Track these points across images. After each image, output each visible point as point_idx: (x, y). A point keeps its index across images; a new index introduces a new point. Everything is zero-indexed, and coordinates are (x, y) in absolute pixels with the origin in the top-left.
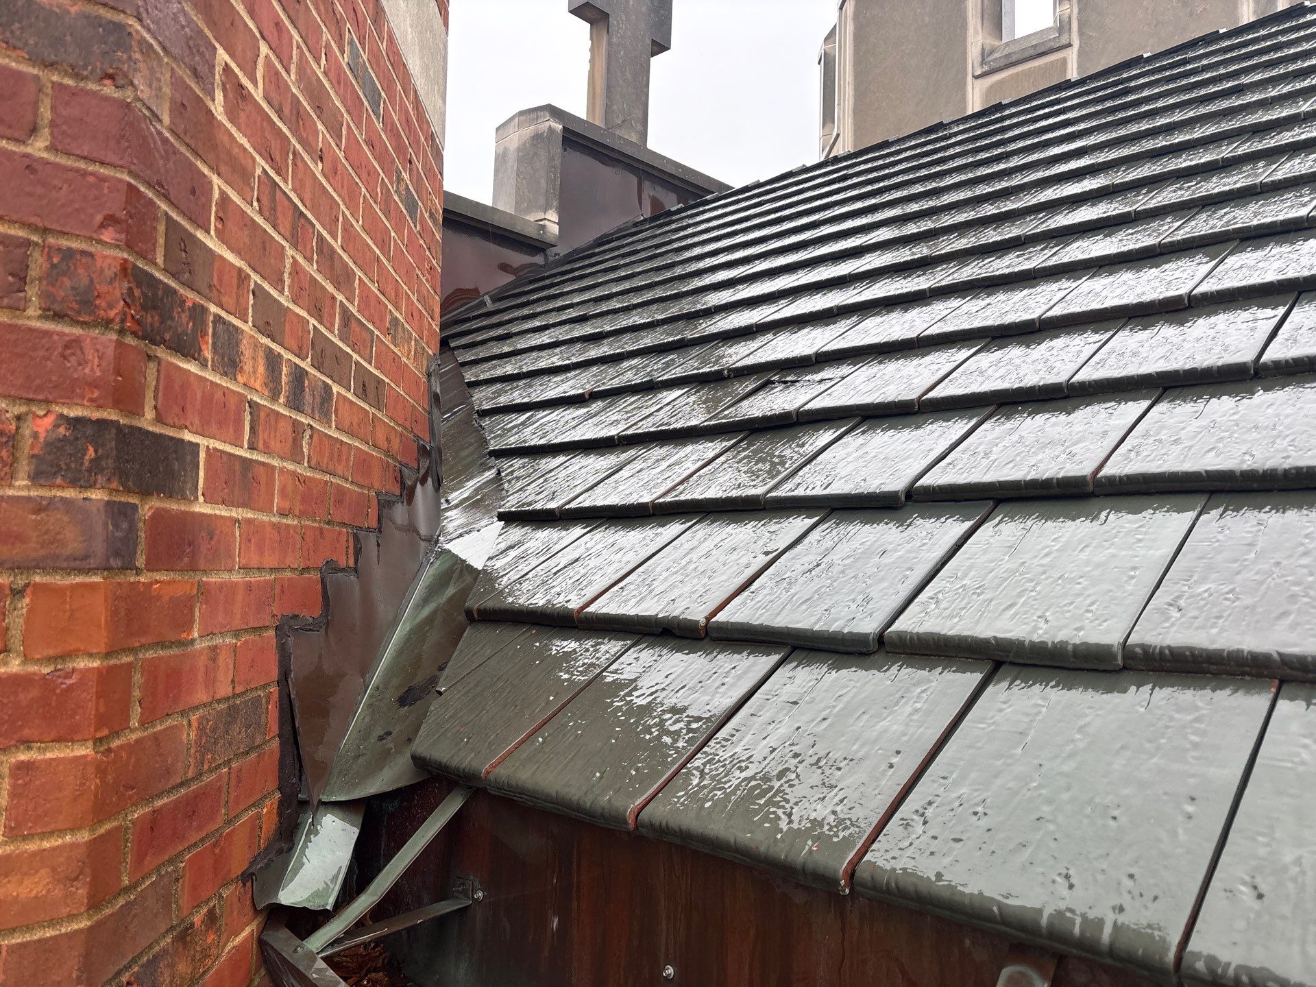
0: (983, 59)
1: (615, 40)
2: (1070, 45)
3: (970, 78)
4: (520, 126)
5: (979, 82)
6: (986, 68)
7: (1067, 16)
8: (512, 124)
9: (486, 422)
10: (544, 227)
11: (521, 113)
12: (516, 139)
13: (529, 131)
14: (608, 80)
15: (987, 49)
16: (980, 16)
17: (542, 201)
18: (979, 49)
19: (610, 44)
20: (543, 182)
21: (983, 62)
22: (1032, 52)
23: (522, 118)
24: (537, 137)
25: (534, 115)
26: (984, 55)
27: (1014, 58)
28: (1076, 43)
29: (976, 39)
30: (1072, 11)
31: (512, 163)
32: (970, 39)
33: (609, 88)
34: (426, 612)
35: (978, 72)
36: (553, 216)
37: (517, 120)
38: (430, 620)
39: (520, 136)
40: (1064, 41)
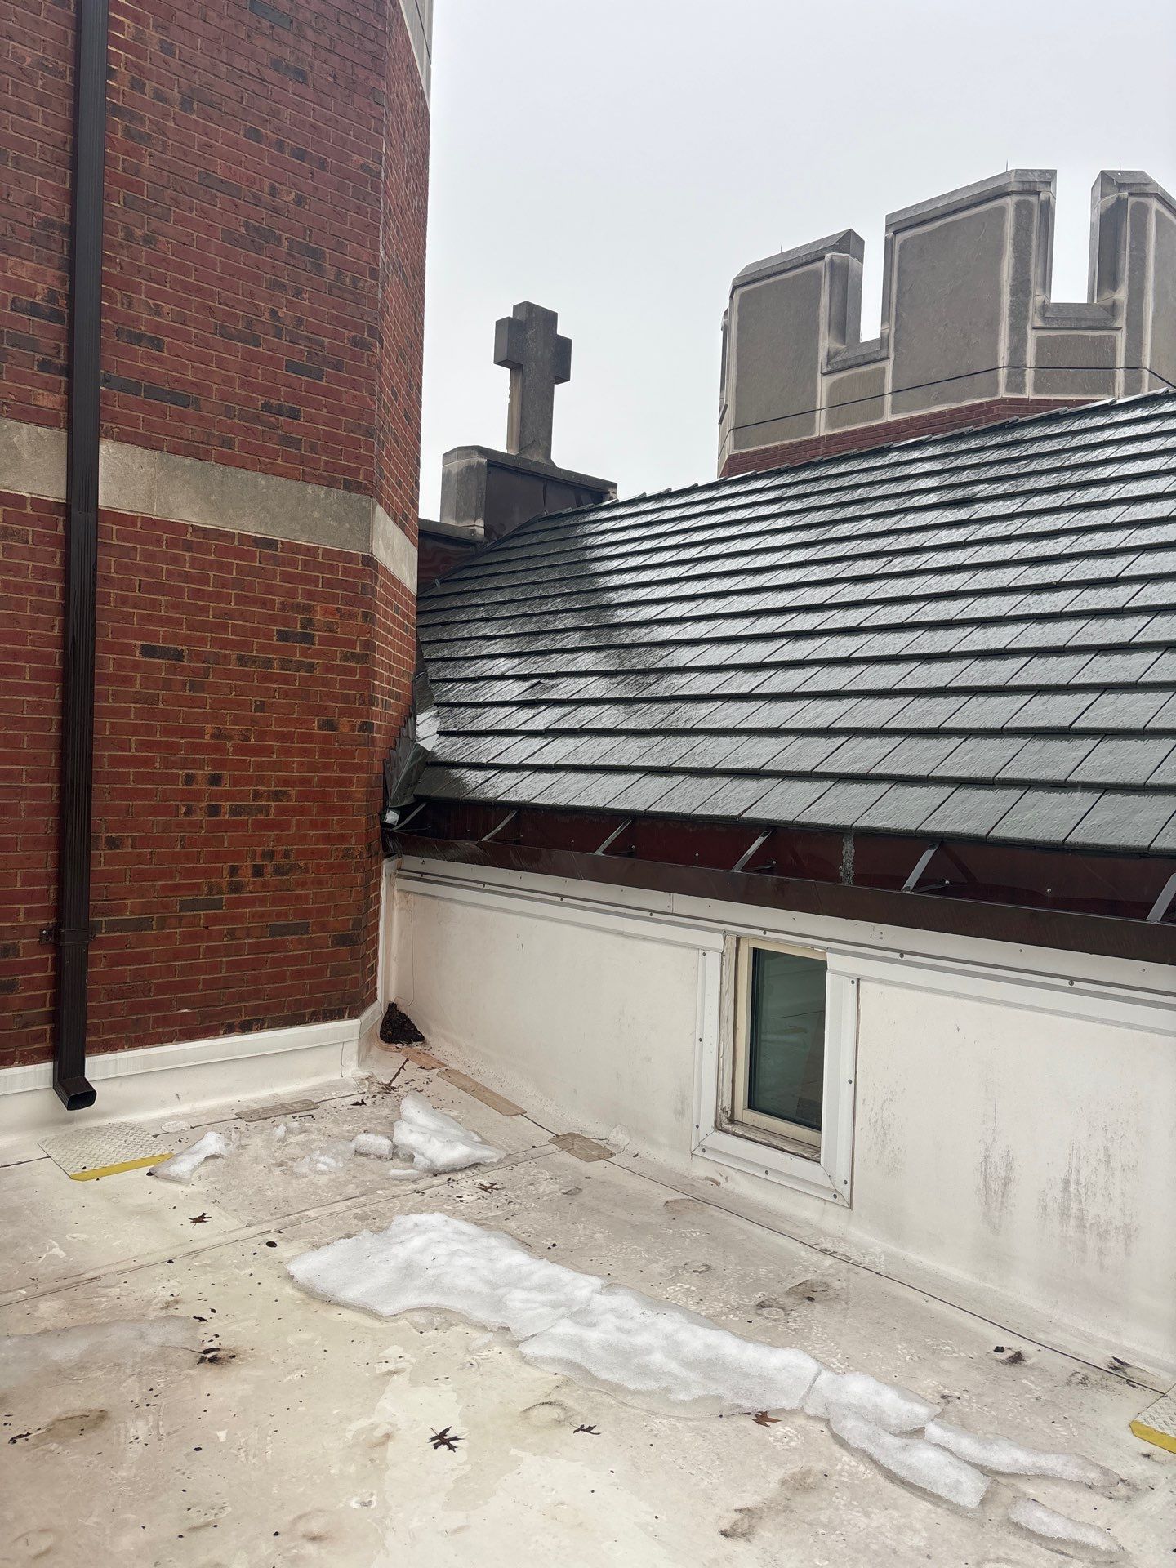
0: (829, 360)
1: (527, 383)
2: (888, 358)
3: (819, 375)
4: (459, 457)
5: (825, 379)
6: (830, 368)
7: (886, 334)
8: (453, 454)
9: (434, 686)
10: (474, 531)
11: (460, 449)
12: (457, 465)
13: (464, 462)
14: (522, 413)
15: (832, 351)
16: (827, 325)
17: (473, 513)
18: (826, 352)
19: (523, 387)
20: (474, 499)
21: (828, 364)
22: (861, 360)
23: (461, 452)
24: (470, 468)
25: (468, 451)
26: (830, 356)
27: (849, 363)
28: (892, 356)
29: (826, 343)
30: (890, 330)
31: (454, 479)
32: (821, 343)
33: (522, 420)
34: (412, 765)
35: (825, 371)
36: (480, 523)
37: (456, 453)
38: (414, 766)
39: (459, 464)
40: (883, 354)
